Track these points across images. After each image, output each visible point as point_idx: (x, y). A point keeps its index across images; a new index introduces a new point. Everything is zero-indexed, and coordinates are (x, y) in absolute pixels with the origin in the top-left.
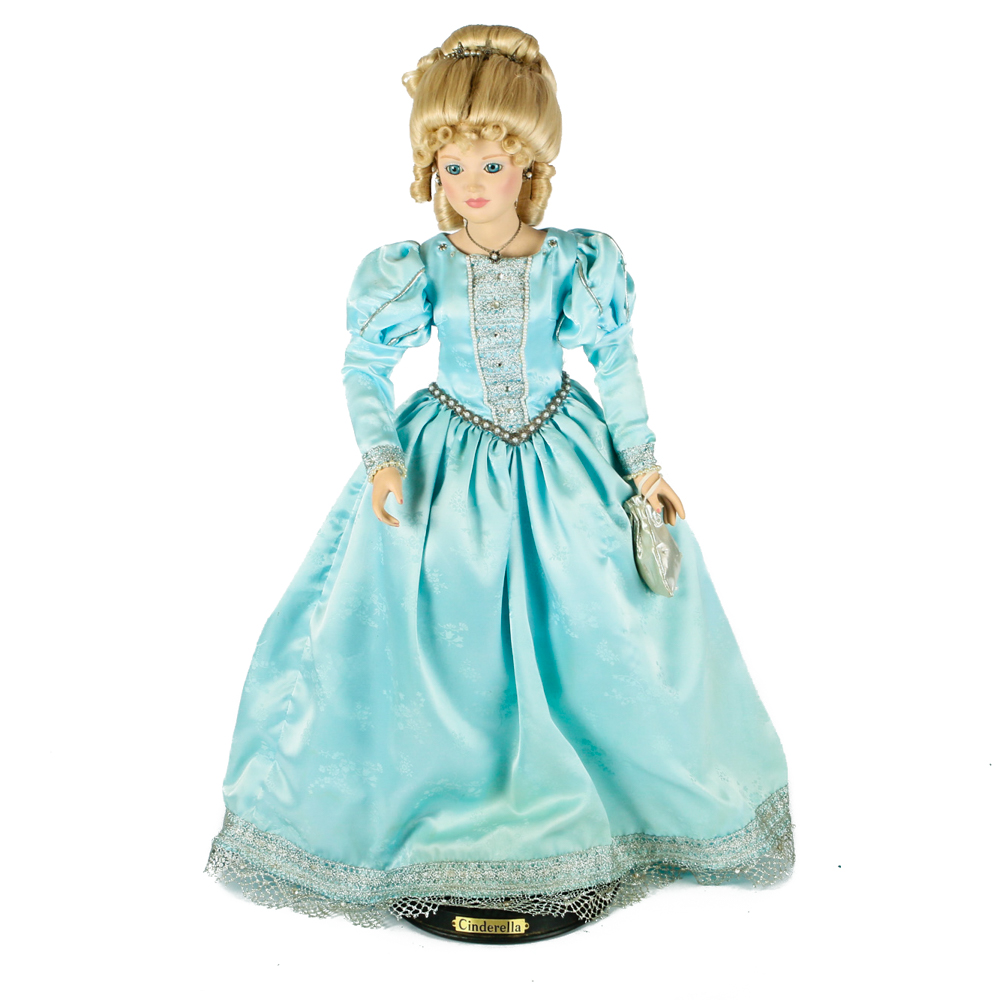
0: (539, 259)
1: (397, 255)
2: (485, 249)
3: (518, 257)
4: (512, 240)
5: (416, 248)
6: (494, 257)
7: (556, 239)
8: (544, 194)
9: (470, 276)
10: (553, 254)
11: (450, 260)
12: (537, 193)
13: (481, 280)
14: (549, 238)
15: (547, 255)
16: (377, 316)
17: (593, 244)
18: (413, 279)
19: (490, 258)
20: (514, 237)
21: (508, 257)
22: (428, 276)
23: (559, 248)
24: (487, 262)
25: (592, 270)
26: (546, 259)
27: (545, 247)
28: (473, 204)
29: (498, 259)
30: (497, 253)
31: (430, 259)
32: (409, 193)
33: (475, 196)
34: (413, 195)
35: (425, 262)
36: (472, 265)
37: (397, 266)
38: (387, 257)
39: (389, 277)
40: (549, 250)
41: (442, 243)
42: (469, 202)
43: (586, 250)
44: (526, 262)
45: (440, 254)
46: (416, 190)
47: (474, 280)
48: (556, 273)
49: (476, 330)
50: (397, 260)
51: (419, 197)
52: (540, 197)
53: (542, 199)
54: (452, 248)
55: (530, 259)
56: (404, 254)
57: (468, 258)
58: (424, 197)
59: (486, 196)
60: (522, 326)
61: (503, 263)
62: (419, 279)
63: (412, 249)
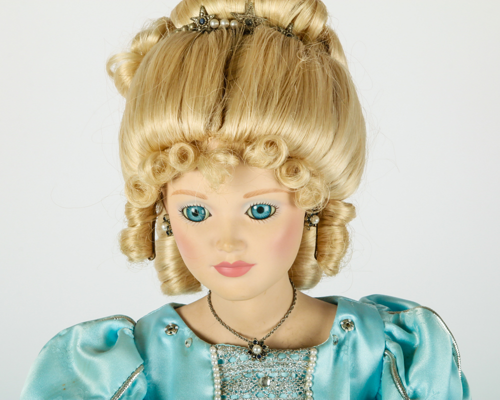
0: (327, 353)
1: (99, 343)
2: (240, 335)
3: (295, 349)
4: (283, 321)
5: (128, 329)
6: (257, 350)
7: (352, 317)
8: (338, 250)
9: (218, 381)
10: (349, 343)
11: (184, 352)
12: (327, 249)
13: (234, 388)
14: (341, 316)
15: (339, 344)
17: (409, 324)
18: (125, 384)
19: (250, 352)
20: (286, 316)
21: (278, 348)
22: (148, 377)
23: (357, 334)
24: (243, 357)
26: (338, 352)
27: (336, 330)
28: (226, 270)
29: (263, 353)
30: (261, 344)
31: (152, 350)
32: (119, 247)
33: (231, 258)
34: (126, 250)
35: (143, 354)
36: (220, 362)
37: (102, 363)
38: (84, 347)
39: (86, 380)
40: (342, 336)
41: (170, 322)
42: (221, 267)
43: (397, 332)
44: (307, 358)
45: (168, 341)
46: (131, 242)
47: (223, 385)
48: (354, 373)
50: (99, 351)
51: (134, 255)
52: (331, 255)
53: (335, 259)
54: (187, 332)
55: (313, 352)
56: (110, 342)
57: (213, 350)
58: (144, 254)
59: (248, 258)
61: (270, 359)
62: (134, 384)
63: (123, 332)
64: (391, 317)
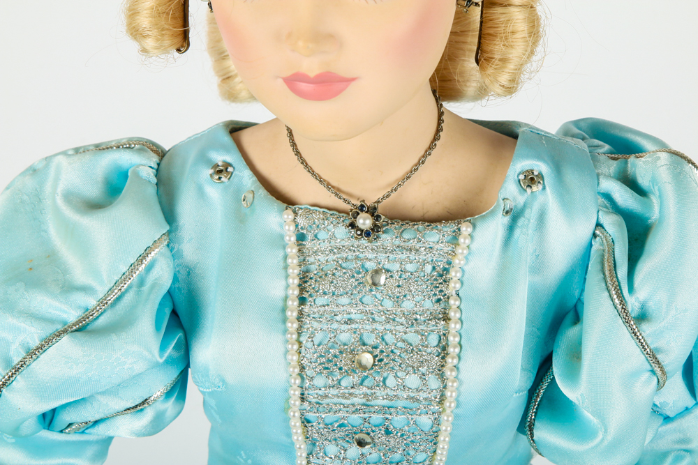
0: (491, 230)
1: (93, 190)
2: (337, 192)
3: (433, 220)
4: (415, 169)
5: (144, 166)
6: (365, 221)
7: (541, 167)
8: (516, 53)
9: (294, 271)
10: (531, 215)
11: (239, 215)
12: (496, 48)
13: (325, 286)
14: (521, 164)
15: (515, 216)
16: (25, 371)
17: (643, 181)
18: (133, 267)
19: (352, 225)
20: (421, 162)
21: (404, 219)
22: (175, 254)
23: (547, 196)
24: (342, 232)
25: (643, 268)
26: (511, 228)
27: (510, 190)
28: (304, 86)
29: (375, 228)
30: (372, 211)
31: (186, 207)
32: (124, 29)
33: (312, 67)
34: (135, 32)
35: (170, 215)
36: (301, 238)
37: (95, 225)
38: (69, 197)
39: (69, 257)
40: (521, 200)
41: (219, 158)
42: (294, 82)
43: (623, 196)
44: (455, 240)
45: (215, 192)
46: (145, 21)
47: (304, 279)
48: (538, 265)
49: (306, 422)
50: (94, 206)
51: (150, 43)
52: (504, 60)
53: (511, 66)
54: (245, 177)
55: (466, 228)
56: (114, 189)
57: (288, 215)
58: (167, 42)
59: (342, 67)
60: (437, 422)
61: (387, 239)
63: (137, 175)
64: (613, 167)
